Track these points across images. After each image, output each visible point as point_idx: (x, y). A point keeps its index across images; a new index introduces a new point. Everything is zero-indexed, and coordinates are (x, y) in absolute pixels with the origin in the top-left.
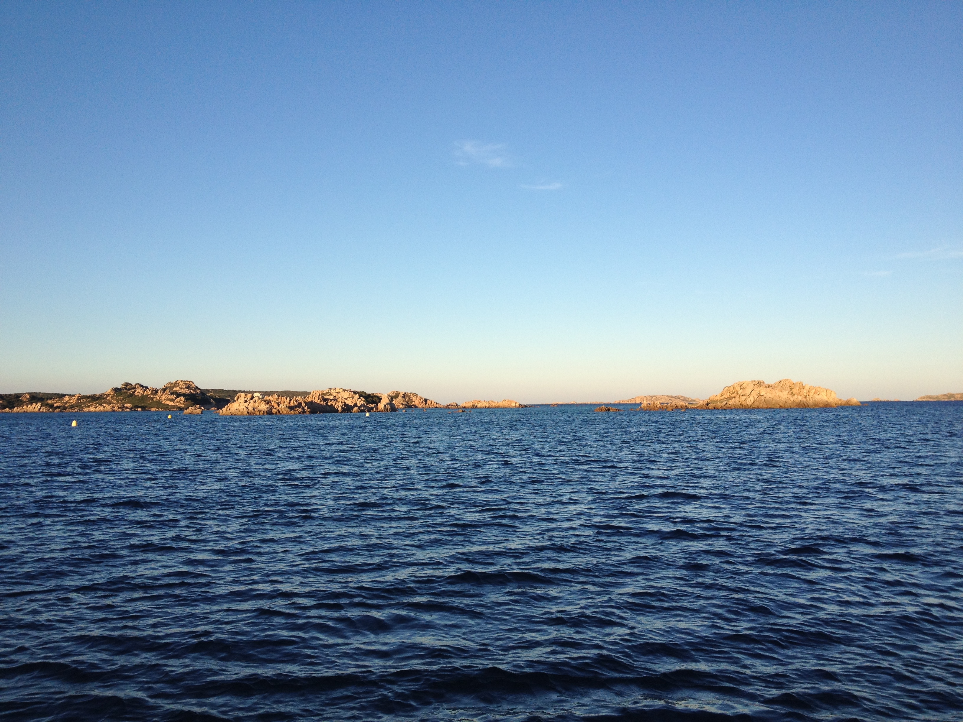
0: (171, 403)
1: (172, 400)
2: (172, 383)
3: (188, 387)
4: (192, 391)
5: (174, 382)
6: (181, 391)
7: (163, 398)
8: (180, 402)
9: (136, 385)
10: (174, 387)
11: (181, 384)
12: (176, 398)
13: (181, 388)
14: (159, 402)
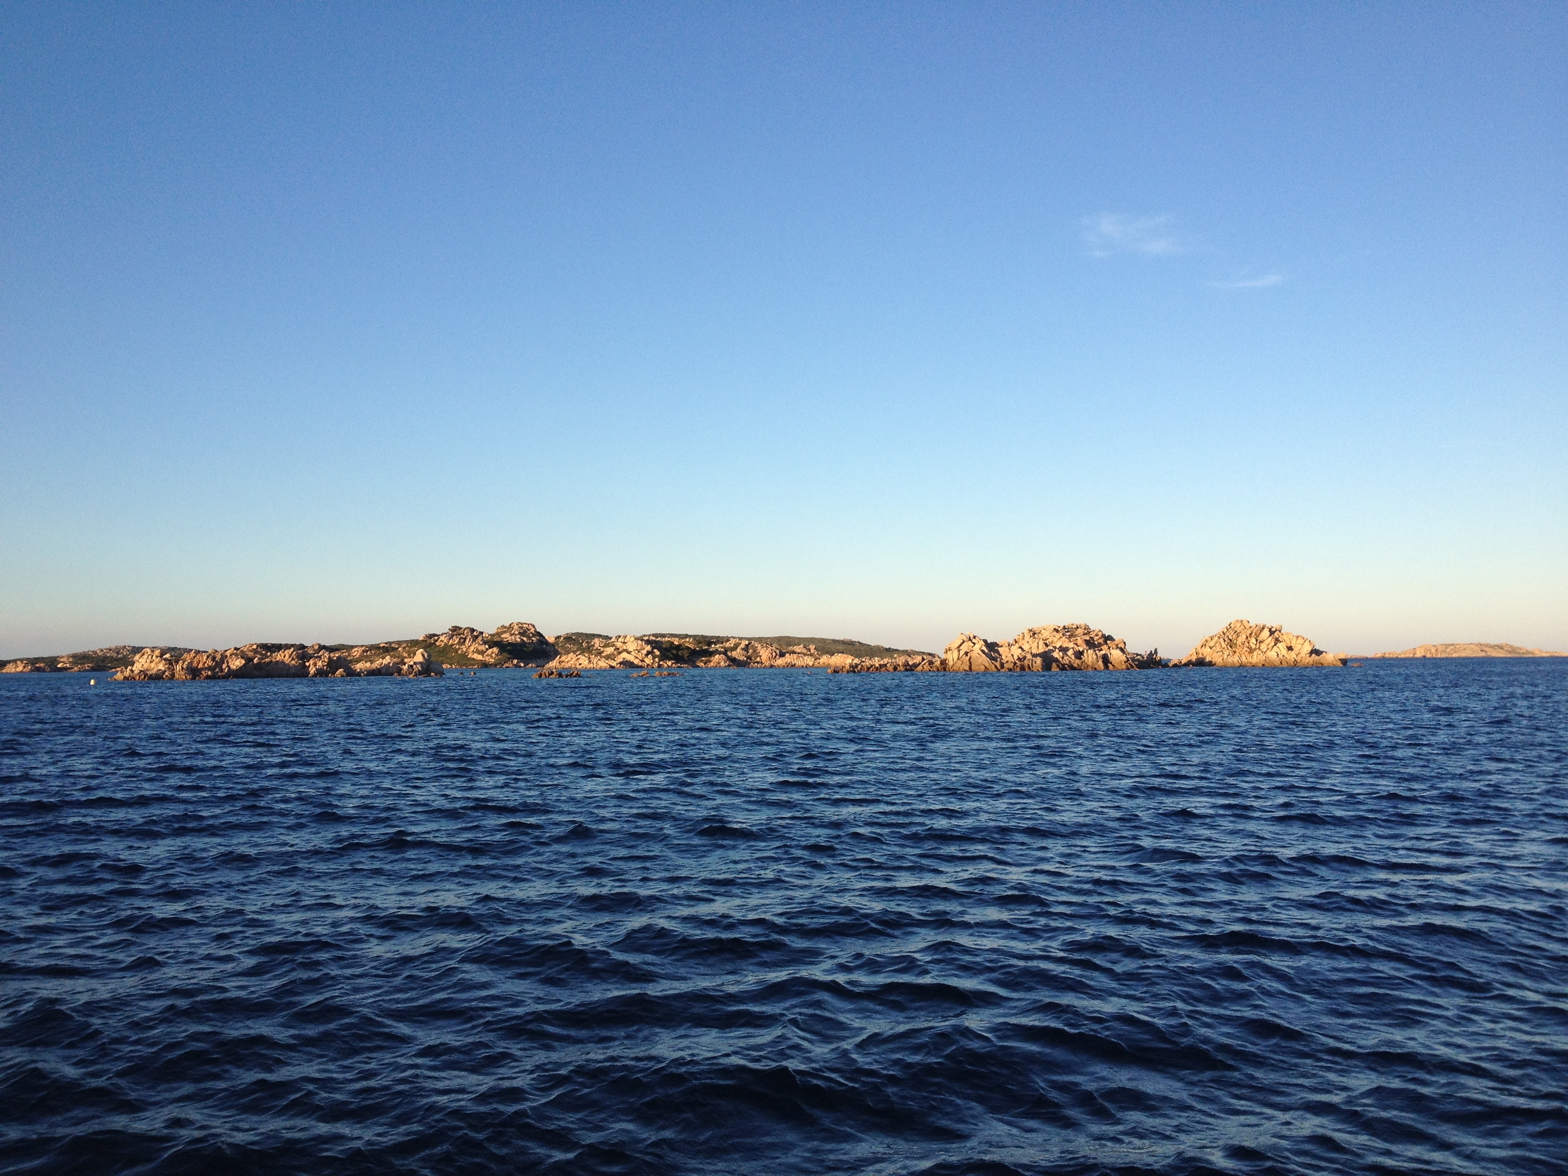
0: (480, 657)
1: (482, 653)
2: (505, 627)
3: (523, 633)
4: (525, 639)
5: (507, 625)
6: (509, 638)
7: (472, 648)
8: (492, 655)
9: (464, 628)
10: (505, 632)
11: (516, 627)
12: (487, 649)
13: (511, 635)
14: (464, 656)
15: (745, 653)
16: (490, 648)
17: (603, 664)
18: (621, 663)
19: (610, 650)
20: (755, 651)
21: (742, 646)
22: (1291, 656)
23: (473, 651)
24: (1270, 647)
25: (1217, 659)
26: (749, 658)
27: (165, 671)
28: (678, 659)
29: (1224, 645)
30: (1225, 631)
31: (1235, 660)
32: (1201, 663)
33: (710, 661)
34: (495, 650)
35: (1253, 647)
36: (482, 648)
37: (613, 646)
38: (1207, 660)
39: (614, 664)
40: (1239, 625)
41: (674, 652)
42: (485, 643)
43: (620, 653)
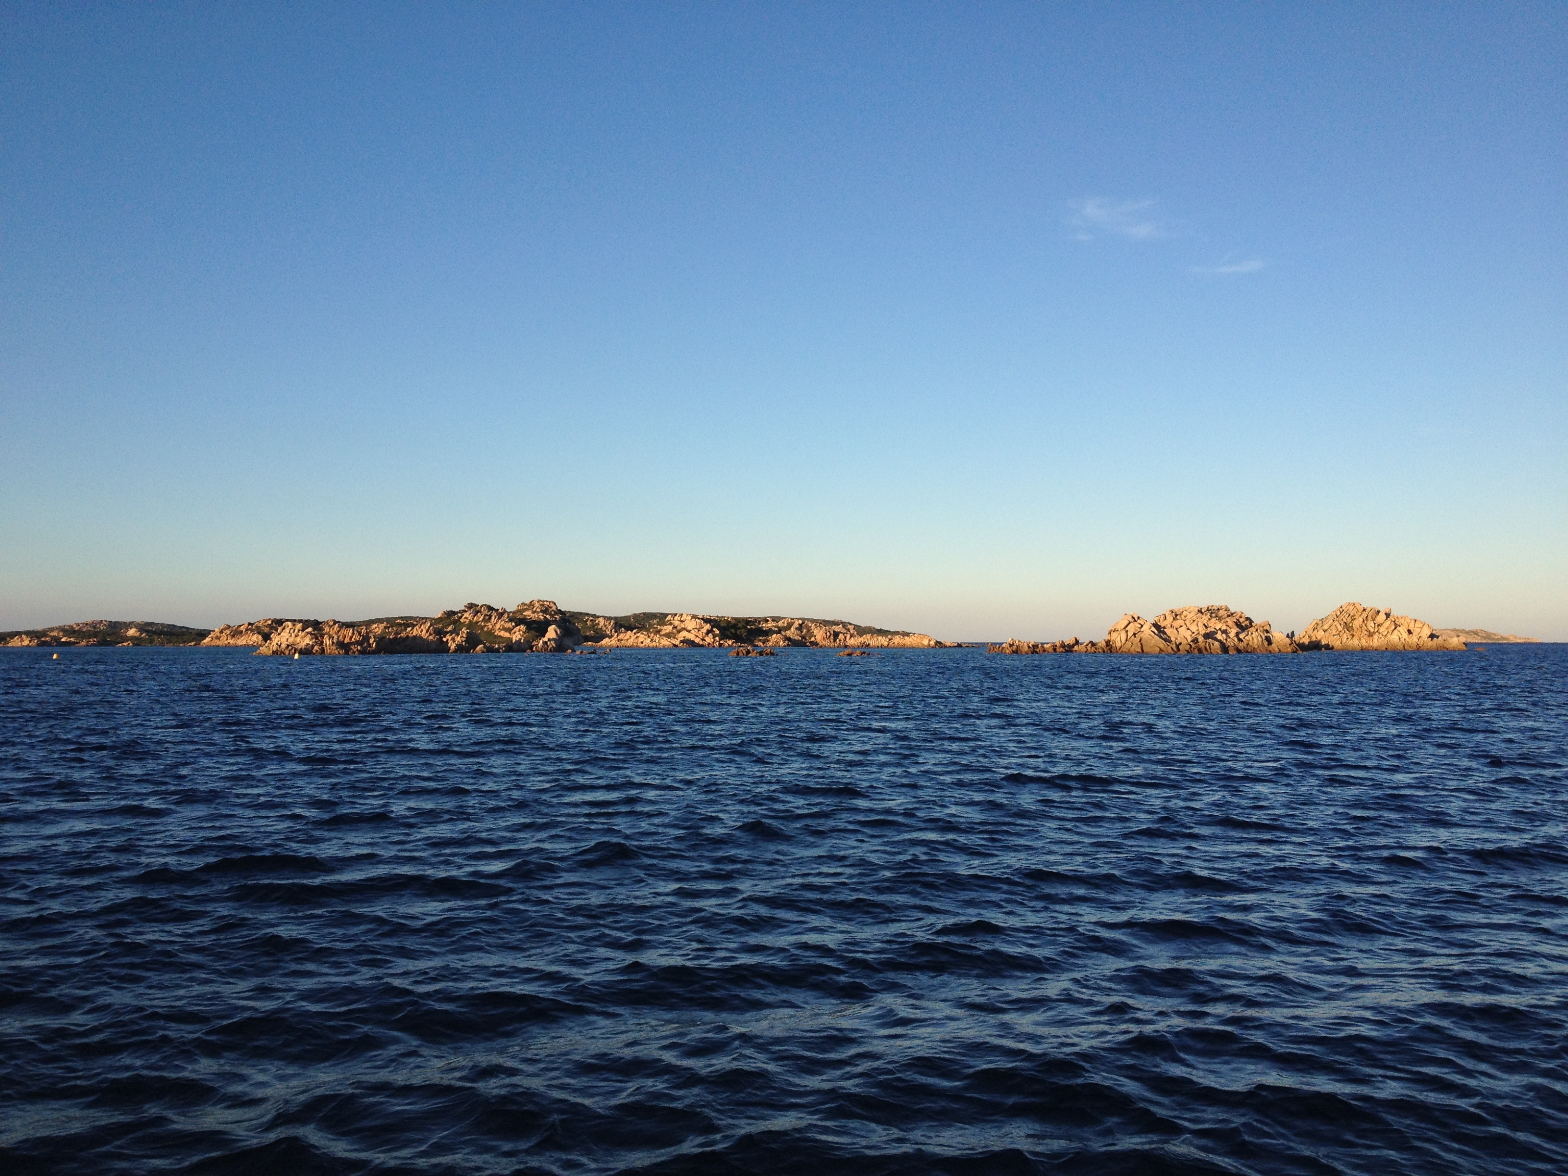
0: (507, 635)
1: (509, 630)
2: (526, 605)
3: (545, 610)
4: (548, 616)
5: (528, 602)
6: (533, 615)
7: (498, 626)
8: (519, 632)
9: (482, 606)
10: (526, 610)
11: (537, 605)
12: (514, 627)
13: (534, 612)
14: (490, 633)
15: (799, 632)
16: (517, 625)
17: (665, 642)
18: (682, 641)
19: (668, 629)
20: (809, 631)
21: (796, 625)
22: (1413, 640)
23: (499, 628)
24: (1390, 630)
25: (1336, 643)
26: (803, 637)
27: (313, 646)
28: (738, 638)
29: (1340, 628)
30: (1338, 613)
31: (1355, 643)
32: (1315, 646)
33: (768, 641)
34: (523, 627)
35: (1372, 630)
36: (509, 625)
37: (671, 624)
38: (1323, 643)
39: (677, 642)
40: (1351, 608)
41: (733, 631)
42: (511, 620)
43: (679, 632)
